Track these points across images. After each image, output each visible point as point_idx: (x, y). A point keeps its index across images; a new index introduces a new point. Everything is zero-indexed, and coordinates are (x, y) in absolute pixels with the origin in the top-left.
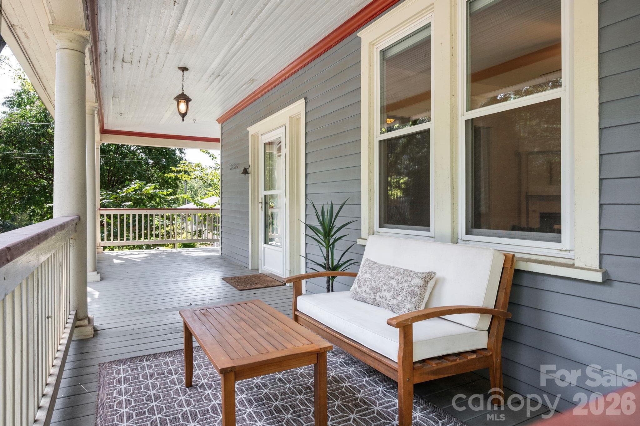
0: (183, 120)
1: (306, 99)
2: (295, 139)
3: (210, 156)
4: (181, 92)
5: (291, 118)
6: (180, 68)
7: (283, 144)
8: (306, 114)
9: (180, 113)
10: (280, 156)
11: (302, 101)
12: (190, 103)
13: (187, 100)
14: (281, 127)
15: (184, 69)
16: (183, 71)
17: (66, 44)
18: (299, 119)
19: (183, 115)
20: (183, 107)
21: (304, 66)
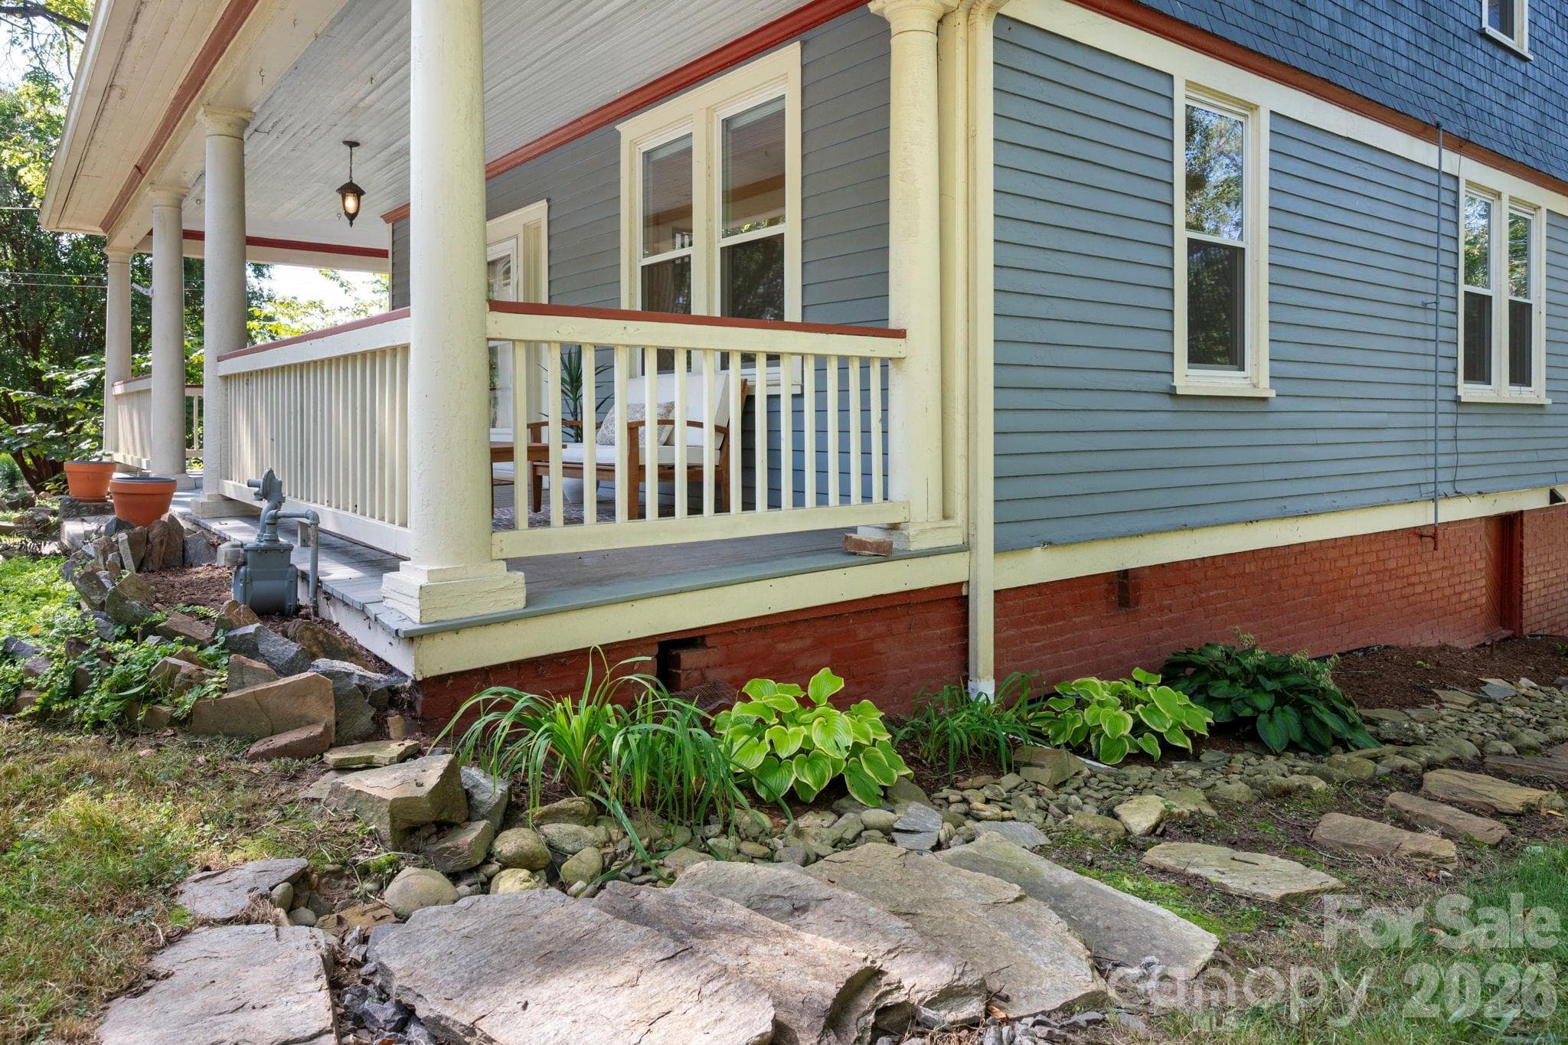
0: (351, 224)
1: (548, 201)
2: (532, 259)
3: (342, 285)
4: (348, 181)
5: (526, 227)
6: (345, 143)
7: (513, 265)
8: (549, 222)
9: (347, 213)
10: (507, 284)
11: (543, 204)
12: (362, 198)
13: (358, 193)
14: (510, 238)
15: (353, 144)
16: (351, 147)
17: (223, 129)
18: (538, 229)
19: (351, 217)
20: (351, 203)
21: (546, 151)
